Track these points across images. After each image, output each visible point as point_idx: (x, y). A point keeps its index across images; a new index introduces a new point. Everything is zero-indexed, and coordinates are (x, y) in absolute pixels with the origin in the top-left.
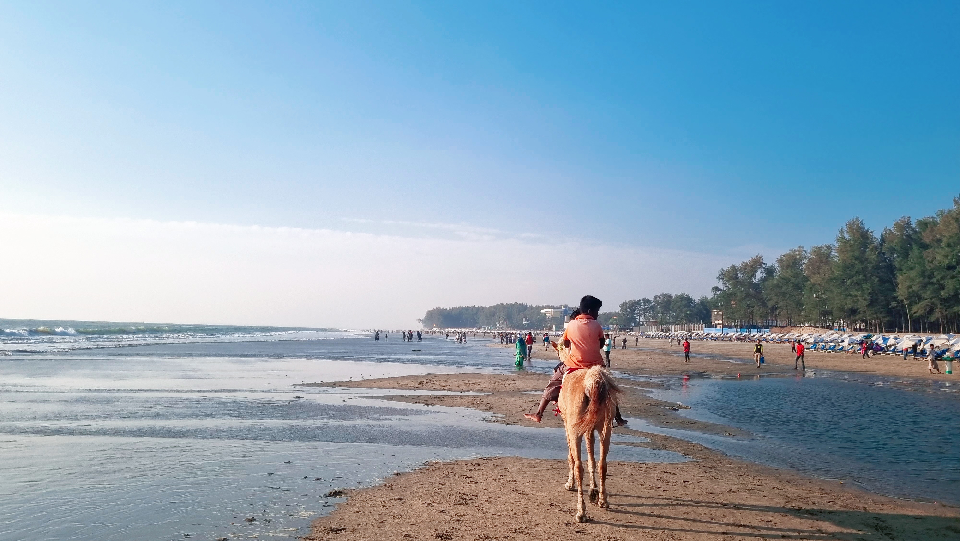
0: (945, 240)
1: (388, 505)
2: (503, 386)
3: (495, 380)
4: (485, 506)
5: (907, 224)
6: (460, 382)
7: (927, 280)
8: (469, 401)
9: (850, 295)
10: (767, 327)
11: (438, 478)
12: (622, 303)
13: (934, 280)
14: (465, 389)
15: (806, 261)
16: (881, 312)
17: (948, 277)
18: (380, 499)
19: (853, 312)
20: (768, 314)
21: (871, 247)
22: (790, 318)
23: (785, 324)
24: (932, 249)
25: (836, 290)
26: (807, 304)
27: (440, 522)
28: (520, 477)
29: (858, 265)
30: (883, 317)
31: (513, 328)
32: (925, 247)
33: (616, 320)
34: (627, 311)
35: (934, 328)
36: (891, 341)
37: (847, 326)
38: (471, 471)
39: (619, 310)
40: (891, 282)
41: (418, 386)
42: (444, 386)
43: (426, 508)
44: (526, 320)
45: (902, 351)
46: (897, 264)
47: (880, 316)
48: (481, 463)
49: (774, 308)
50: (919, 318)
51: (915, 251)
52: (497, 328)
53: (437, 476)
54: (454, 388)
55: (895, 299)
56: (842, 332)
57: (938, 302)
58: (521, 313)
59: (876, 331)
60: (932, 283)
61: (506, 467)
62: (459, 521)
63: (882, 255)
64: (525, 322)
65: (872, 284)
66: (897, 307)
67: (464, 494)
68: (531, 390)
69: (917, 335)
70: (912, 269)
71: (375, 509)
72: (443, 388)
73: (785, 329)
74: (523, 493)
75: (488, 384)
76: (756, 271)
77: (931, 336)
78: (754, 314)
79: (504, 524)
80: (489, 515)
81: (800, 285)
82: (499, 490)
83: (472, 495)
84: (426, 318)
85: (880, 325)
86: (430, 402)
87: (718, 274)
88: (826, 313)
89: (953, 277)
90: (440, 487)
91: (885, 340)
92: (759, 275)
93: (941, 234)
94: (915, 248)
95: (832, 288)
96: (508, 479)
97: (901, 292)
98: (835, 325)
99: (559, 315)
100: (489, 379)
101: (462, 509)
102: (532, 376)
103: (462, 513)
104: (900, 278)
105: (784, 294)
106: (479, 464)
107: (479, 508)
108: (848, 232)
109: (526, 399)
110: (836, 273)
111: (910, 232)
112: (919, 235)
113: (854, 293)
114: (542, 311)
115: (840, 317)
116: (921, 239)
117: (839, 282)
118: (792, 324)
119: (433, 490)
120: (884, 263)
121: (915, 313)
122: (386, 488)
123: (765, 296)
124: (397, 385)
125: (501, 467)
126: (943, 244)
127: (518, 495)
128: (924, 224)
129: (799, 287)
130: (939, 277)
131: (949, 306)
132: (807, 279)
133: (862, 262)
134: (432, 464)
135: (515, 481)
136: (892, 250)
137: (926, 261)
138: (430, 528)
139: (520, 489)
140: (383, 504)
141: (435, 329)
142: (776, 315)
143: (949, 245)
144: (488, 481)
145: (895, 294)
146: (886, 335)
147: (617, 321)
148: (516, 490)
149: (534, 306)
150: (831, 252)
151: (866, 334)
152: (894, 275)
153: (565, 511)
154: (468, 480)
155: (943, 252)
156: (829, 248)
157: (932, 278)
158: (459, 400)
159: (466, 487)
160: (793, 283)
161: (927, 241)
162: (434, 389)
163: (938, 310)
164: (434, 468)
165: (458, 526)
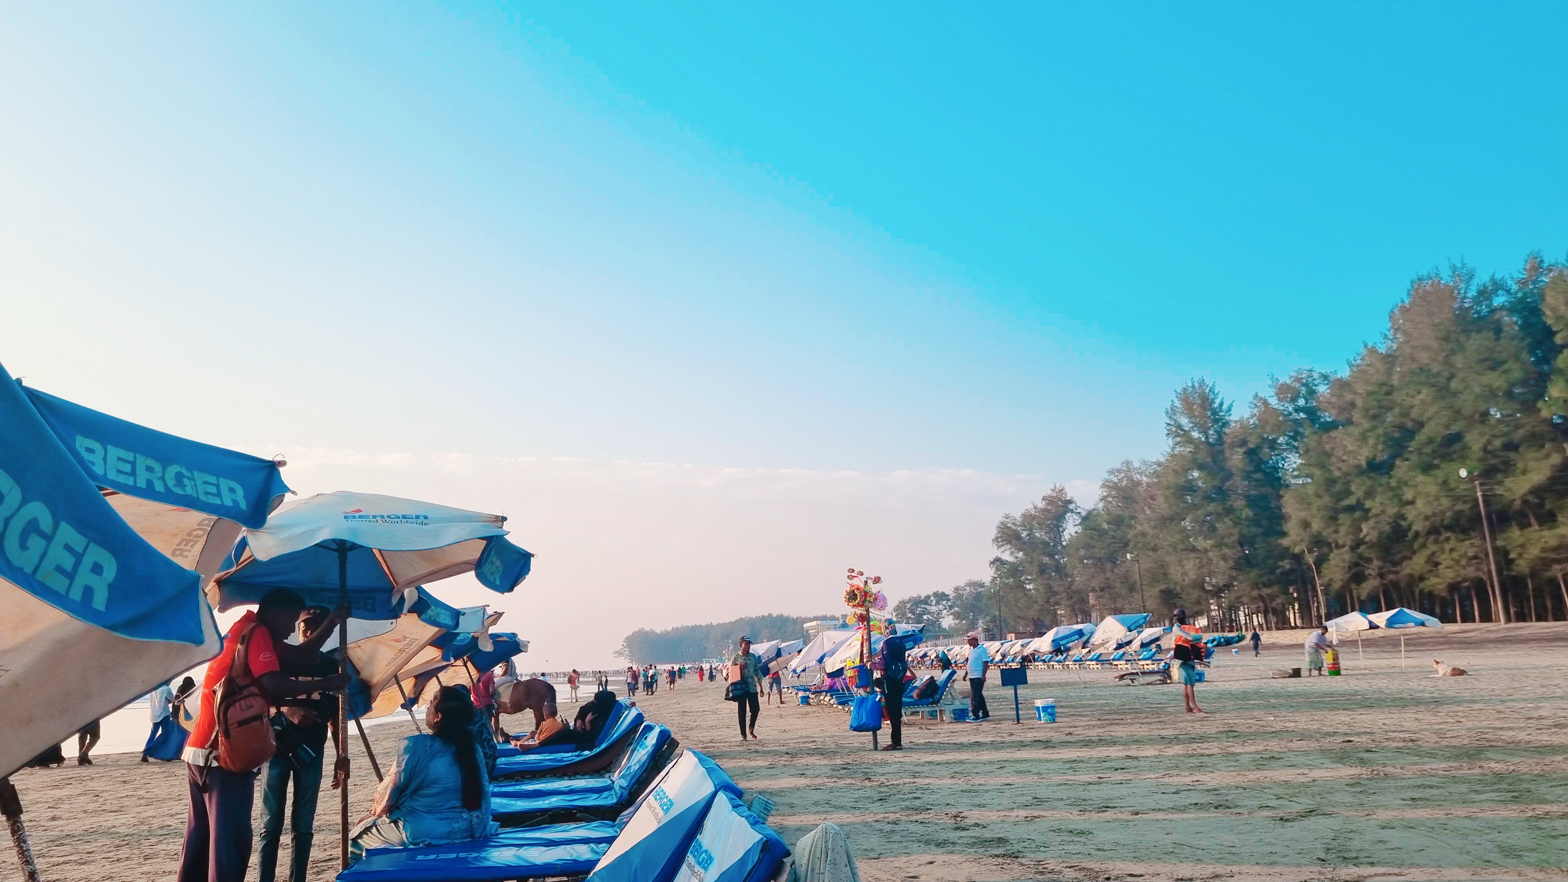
0: (1360, 402)
7: (1337, 501)
17: (1378, 490)
21: (1231, 441)
40: (1273, 513)
55: (1285, 551)
58: (775, 631)
60: (1348, 509)
65: (1238, 520)
66: (1292, 567)
76: (1060, 520)
87: (993, 533)
97: (1295, 536)
104: (1288, 504)
108: (1186, 412)
113: (1200, 544)
114: (805, 625)
121: (1330, 579)
130: (1359, 493)
143: (1368, 414)
145: (1284, 542)
157: (1348, 496)
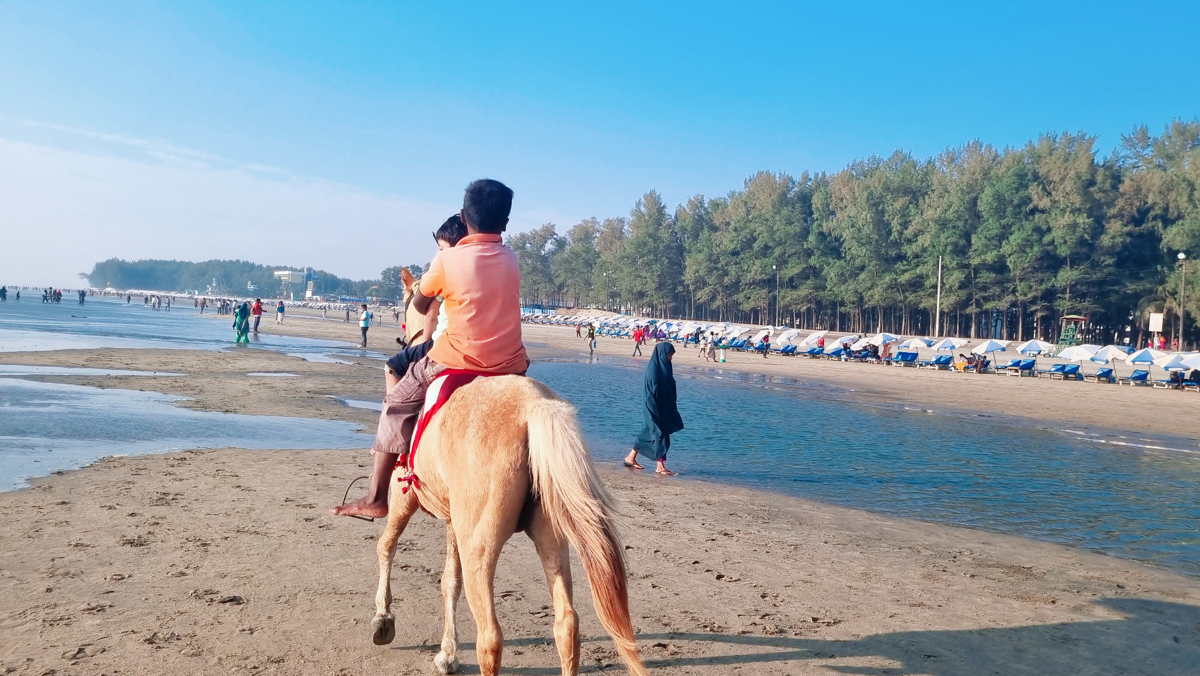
0: (732, 223)
1: (45, 511)
2: (218, 366)
3: (206, 358)
4: (196, 505)
5: (700, 203)
6: (152, 359)
7: (712, 265)
8: (167, 383)
9: (640, 276)
10: (553, 308)
11: (122, 476)
12: (385, 269)
13: (719, 265)
14: (161, 368)
15: (598, 235)
16: (667, 297)
17: (732, 263)
18: (32, 504)
19: (641, 295)
20: (555, 292)
21: (665, 225)
22: (577, 299)
23: (572, 306)
24: (721, 232)
25: (626, 270)
26: (596, 283)
27: (129, 526)
28: (244, 471)
29: (651, 244)
30: (669, 302)
31: (233, 294)
32: (714, 229)
33: (376, 290)
34: (390, 280)
35: (714, 316)
36: (674, 328)
37: (634, 310)
38: (173, 466)
39: (379, 277)
40: (679, 264)
41: (85, 363)
42: (127, 364)
43: (105, 512)
44: (252, 284)
45: (683, 339)
46: (686, 246)
47: (666, 300)
48: (187, 457)
49: (561, 286)
50: (701, 305)
51: (705, 234)
52: (208, 293)
53: (122, 474)
54: (143, 367)
55: (682, 283)
56: (629, 317)
57: (720, 289)
58: (245, 274)
59: (661, 317)
60: (717, 269)
61: (224, 460)
62: (158, 524)
63: (674, 234)
64: (250, 287)
65: (662, 265)
66: (683, 291)
67: (164, 494)
68: (259, 372)
69: (698, 322)
70: (700, 252)
71: (24, 516)
72: (125, 366)
73: (572, 310)
74: (249, 489)
75: (195, 363)
76: (546, 242)
77: (712, 323)
78: (539, 291)
79: (222, 525)
80: (201, 515)
81: (590, 262)
82: (215, 487)
83: (176, 494)
84: (94, 272)
85: (665, 310)
86: (105, 383)
88: (614, 295)
89: (736, 263)
90: (127, 486)
91: (669, 325)
92: (549, 246)
93: (730, 217)
94: (706, 230)
95: (622, 267)
96: (227, 474)
97: (688, 277)
98: (623, 309)
99: (299, 280)
100: (197, 356)
101: (161, 510)
102: (260, 354)
103: (161, 514)
104: (688, 262)
105: (572, 271)
106: (185, 459)
107: (186, 508)
108: (645, 205)
109: (252, 381)
110: (628, 250)
111: (703, 212)
112: (710, 216)
113: (643, 274)
114: (276, 273)
115: (628, 300)
116: (712, 221)
117: (630, 260)
118: (579, 305)
119: (115, 490)
120: (676, 244)
121: (699, 299)
122: (41, 491)
123: (553, 272)
124: (48, 361)
125: (218, 461)
126: (731, 228)
127: (242, 492)
128: (716, 205)
129: (589, 264)
130: (723, 263)
131: (730, 293)
132: (598, 255)
133: (655, 240)
134: (112, 459)
135: (237, 476)
136: (684, 230)
137: (714, 245)
138: (114, 535)
139: (245, 485)
140: (36, 510)
141: (109, 289)
142: (563, 294)
143: (736, 230)
144: (198, 478)
145: (683, 278)
146: (670, 321)
147: (377, 293)
148: (239, 486)
149: (265, 266)
150: (623, 226)
151: (650, 319)
152: (683, 257)
153: (304, 506)
154: (168, 478)
155: (729, 236)
156: (621, 221)
157: (718, 263)
158: (152, 382)
159: (167, 485)
160: (584, 259)
161: (717, 223)
162: (112, 368)
163: (719, 297)
164: (116, 464)
165: (157, 529)
